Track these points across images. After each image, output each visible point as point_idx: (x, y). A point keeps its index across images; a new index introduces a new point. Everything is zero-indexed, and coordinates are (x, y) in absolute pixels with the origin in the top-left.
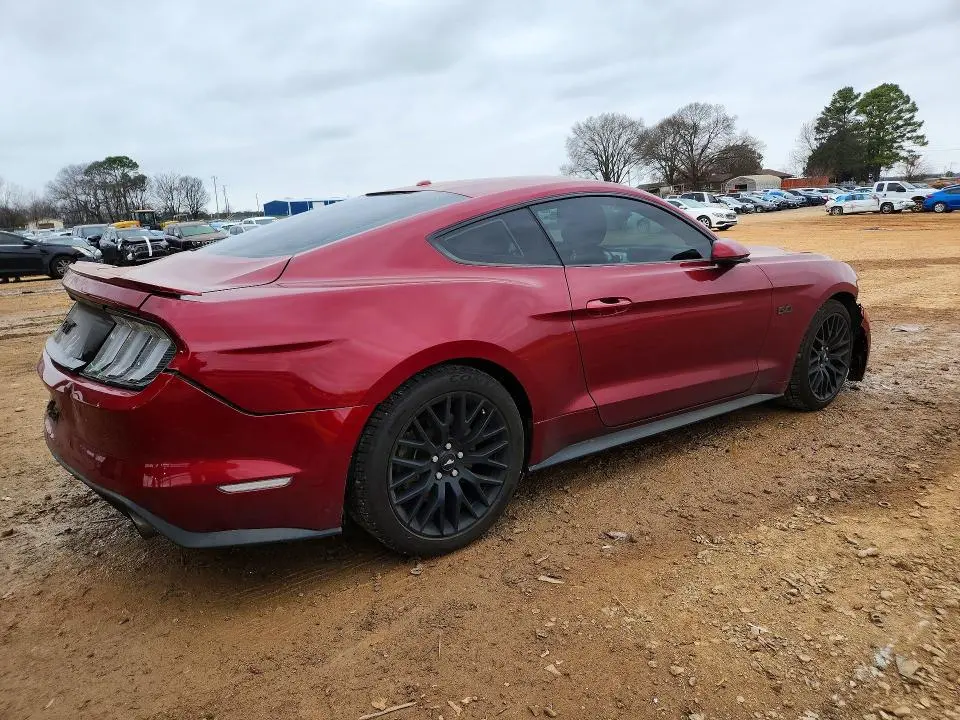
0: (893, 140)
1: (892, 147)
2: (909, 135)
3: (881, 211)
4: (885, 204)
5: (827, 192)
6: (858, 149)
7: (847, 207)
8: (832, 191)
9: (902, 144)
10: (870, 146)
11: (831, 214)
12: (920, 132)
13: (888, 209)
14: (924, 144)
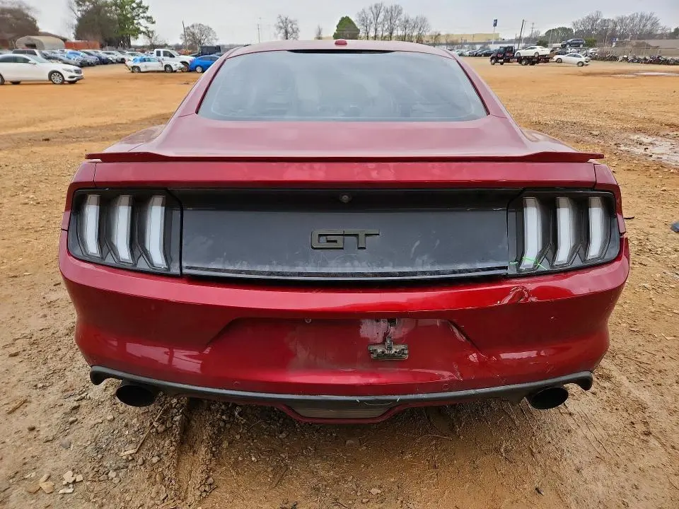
0: (133, 18)
1: (133, 23)
2: (142, 15)
3: (165, 71)
4: (166, 66)
5: (109, 54)
6: (111, 21)
7: (143, 66)
8: (113, 54)
9: (139, 21)
10: (120, 22)
11: (133, 72)
12: (148, 14)
13: (168, 69)
14: (153, 23)
